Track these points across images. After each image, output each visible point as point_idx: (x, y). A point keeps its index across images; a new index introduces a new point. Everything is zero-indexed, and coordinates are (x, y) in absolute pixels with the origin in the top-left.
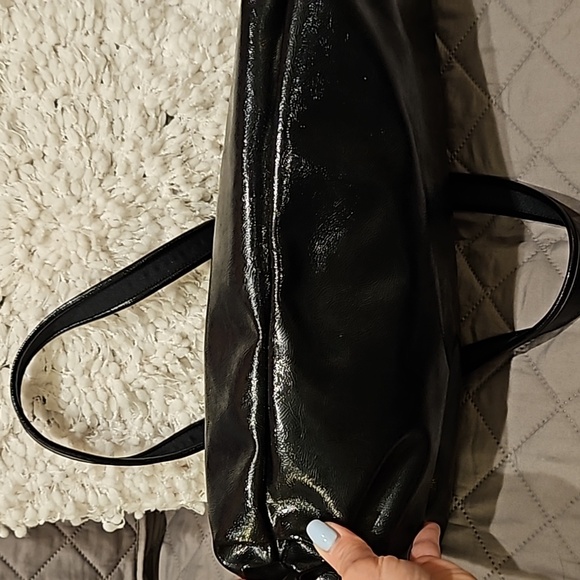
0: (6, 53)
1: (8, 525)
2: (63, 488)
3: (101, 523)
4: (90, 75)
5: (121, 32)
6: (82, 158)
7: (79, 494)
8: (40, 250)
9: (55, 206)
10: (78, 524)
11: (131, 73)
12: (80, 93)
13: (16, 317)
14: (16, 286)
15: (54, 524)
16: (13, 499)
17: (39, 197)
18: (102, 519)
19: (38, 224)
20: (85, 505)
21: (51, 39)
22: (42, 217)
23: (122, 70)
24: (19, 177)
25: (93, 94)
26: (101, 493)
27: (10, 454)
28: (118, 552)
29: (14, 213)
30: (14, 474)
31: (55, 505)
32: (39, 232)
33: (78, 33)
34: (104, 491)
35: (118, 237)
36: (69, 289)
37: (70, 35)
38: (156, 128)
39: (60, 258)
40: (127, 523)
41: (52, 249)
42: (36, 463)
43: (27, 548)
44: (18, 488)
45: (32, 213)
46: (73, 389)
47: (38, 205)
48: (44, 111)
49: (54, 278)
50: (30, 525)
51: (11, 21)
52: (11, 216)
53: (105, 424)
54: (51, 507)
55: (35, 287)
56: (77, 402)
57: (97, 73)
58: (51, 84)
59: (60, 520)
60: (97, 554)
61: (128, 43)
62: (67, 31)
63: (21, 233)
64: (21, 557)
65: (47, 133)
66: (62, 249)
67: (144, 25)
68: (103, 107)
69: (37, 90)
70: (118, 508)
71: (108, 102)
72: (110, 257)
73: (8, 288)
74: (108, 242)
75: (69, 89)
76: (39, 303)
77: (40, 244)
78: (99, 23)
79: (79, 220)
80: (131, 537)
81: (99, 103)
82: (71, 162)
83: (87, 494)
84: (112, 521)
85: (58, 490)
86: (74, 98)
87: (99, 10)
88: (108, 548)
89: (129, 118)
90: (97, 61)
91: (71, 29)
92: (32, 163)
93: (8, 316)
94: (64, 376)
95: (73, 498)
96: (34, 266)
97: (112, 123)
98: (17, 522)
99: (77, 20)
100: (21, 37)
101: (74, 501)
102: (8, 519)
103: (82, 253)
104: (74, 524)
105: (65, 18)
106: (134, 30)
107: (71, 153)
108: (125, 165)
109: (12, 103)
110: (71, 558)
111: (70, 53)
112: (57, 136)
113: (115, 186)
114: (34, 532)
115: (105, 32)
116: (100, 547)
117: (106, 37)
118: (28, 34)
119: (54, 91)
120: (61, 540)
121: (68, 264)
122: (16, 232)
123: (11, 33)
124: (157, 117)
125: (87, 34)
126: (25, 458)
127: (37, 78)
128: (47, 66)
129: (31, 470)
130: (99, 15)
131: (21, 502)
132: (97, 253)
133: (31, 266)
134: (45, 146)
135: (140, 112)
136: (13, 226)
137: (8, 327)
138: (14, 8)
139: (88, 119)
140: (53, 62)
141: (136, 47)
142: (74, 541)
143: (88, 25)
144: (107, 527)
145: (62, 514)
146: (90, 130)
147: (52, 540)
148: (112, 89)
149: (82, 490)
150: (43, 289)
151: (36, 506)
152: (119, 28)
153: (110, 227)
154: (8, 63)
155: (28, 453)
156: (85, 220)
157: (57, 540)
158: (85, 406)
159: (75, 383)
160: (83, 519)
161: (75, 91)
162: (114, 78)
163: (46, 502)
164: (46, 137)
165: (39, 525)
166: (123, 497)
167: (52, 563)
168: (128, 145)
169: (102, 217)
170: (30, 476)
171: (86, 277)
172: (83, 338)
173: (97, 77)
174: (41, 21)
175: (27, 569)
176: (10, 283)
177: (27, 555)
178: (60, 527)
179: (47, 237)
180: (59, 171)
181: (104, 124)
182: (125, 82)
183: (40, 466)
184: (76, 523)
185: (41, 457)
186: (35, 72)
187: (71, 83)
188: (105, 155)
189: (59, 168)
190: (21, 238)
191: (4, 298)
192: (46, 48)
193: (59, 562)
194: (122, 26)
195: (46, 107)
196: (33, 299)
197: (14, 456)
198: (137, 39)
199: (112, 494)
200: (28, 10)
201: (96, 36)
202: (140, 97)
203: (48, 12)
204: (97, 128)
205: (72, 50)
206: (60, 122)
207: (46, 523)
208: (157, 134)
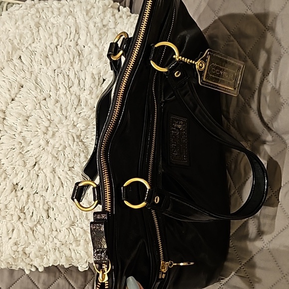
0: (35, 48)
1: (36, 265)
2: (61, 250)
3: (78, 267)
4: (70, 59)
5: (86, 40)
6: (67, 98)
7: (68, 253)
8: (51, 141)
9: (56, 120)
10: (67, 267)
11: (88, 59)
12: (65, 67)
13: (41, 171)
14: (41, 157)
15: (56, 266)
16: (38, 254)
17: (49, 116)
18: (78, 265)
19: (49, 129)
20: (70, 258)
21: (55, 42)
22: (51, 125)
23: (85, 57)
24: (41, 107)
25: (71, 67)
26: (78, 253)
27: (37, 233)
28: (85, 282)
29: (39, 124)
30: (39, 242)
31: (57, 257)
32: (50, 133)
33: (67, 40)
34: (79, 252)
35: (85, 135)
36: (65, 158)
37: (63, 41)
38: (99, 85)
39: (61, 145)
40: (89, 268)
41: (57, 140)
42: (49, 237)
43: (44, 277)
44: (40, 249)
45: (47, 124)
46: (66, 204)
47: (49, 120)
48: (49, 75)
49: (59, 154)
50: (46, 266)
51: (39, 33)
52: (37, 126)
53: (80, 221)
54: (55, 258)
55: (50, 157)
56: (68, 210)
57: (74, 58)
58: (53, 62)
59: (59, 265)
60: (76, 282)
61: (89, 45)
62: (62, 39)
63: (43, 133)
64: (41, 281)
65: (51, 85)
66: (62, 141)
67: (96, 37)
68: (75, 74)
69: (47, 65)
70: (86, 260)
71: (78, 72)
72: (83, 144)
73: (38, 158)
74: (82, 138)
75: (60, 65)
76: (52, 165)
77: (51, 138)
78: (77, 36)
79: (67, 127)
80: (92, 275)
81: (74, 72)
82: (63, 99)
83: (71, 253)
84: (83, 266)
85: (59, 250)
86: (62, 69)
87: (77, 30)
88: (81, 279)
89: (87, 80)
90: (74, 53)
91: (64, 38)
92: (45, 99)
93: (38, 171)
94: (62, 198)
95: (65, 254)
96: (49, 149)
97: (79, 81)
98: (39, 264)
99: (67, 34)
100: (43, 41)
101: (66, 256)
102: (36, 262)
103: (71, 142)
104: (66, 267)
105: (62, 33)
106: (92, 39)
107: (62, 96)
108: (85, 101)
109: (36, 71)
110: (64, 283)
111: (63, 49)
112: (56, 87)
113: (81, 111)
114: (47, 269)
115: (79, 40)
116: (77, 278)
117: (79, 42)
118: (46, 40)
119: (54, 66)
120: (59, 274)
121: (65, 147)
122: (40, 133)
123: (38, 39)
124: (99, 79)
125: (71, 41)
126: (44, 235)
127: (47, 60)
128: (52, 54)
129: (47, 241)
130: (77, 32)
131: (41, 255)
132: (78, 142)
133: (48, 148)
134: (50, 91)
135: (92, 77)
136: (39, 130)
137: (38, 176)
138: (41, 28)
139: (69, 79)
140: (55, 53)
141: (92, 46)
142: (65, 275)
143: (72, 37)
144: (80, 269)
145: (60, 262)
146: (70, 85)
147: (56, 274)
148: (79, 65)
149: (69, 251)
150: (54, 159)
151: (48, 257)
152: (85, 38)
153: (81, 131)
154: (36, 53)
155: (46, 233)
156: (70, 127)
157: (57, 274)
158: (71, 212)
159: (67, 202)
160: (70, 265)
161: (63, 66)
162: (80, 61)
163: (53, 256)
164: (51, 87)
165: (49, 266)
166: (88, 255)
167: (55, 285)
168: (87, 92)
169: (77, 126)
170: (46, 244)
171: (73, 153)
172: (71, 181)
173: (73, 60)
174: (52, 34)
175: (44, 287)
176: (39, 156)
177: (44, 280)
178: (59, 268)
179: (53, 135)
180: (57, 104)
181: (76, 82)
182: (85, 62)
183: (51, 239)
184: (66, 266)
185: (51, 235)
186: (47, 57)
187: (62, 62)
188: (77, 97)
189: (57, 102)
190: (43, 135)
191: (36, 162)
192: (53, 46)
193: (58, 284)
194: (86, 37)
195: (50, 73)
196: (49, 163)
197: (39, 234)
198: (93, 43)
199: (83, 253)
200: (46, 29)
201: (75, 42)
202: (91, 70)
203: (55, 30)
204: (73, 83)
205: (64, 48)
206: (57, 81)
207: (52, 265)
208: (99, 87)
